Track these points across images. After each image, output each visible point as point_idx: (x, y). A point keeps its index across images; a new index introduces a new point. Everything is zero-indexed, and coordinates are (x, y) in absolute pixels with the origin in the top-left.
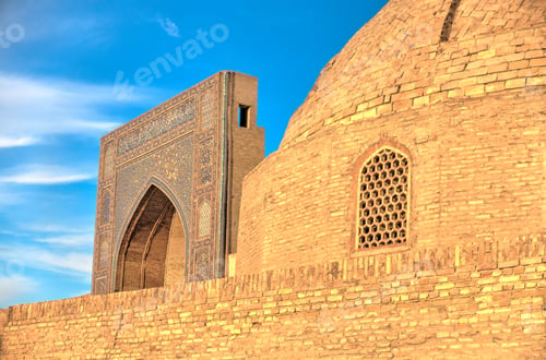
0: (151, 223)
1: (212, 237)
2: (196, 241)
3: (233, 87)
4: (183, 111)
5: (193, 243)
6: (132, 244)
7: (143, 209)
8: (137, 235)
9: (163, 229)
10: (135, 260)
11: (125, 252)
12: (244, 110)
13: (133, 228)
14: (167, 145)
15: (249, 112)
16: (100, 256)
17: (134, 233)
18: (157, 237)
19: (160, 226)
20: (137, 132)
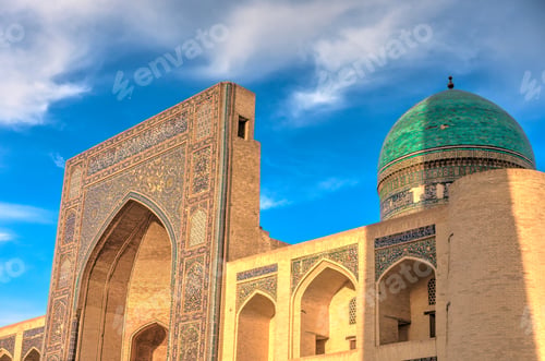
0: (120, 243)
1: (209, 244)
2: (186, 250)
3: (234, 98)
4: (173, 124)
5: (183, 252)
6: (98, 263)
7: (115, 226)
8: (105, 254)
9: (130, 250)
10: (99, 280)
11: (90, 271)
12: (242, 123)
13: (101, 246)
14: (151, 160)
15: (247, 125)
16: (59, 275)
17: (101, 252)
18: (123, 258)
19: (128, 247)
20: (113, 151)
